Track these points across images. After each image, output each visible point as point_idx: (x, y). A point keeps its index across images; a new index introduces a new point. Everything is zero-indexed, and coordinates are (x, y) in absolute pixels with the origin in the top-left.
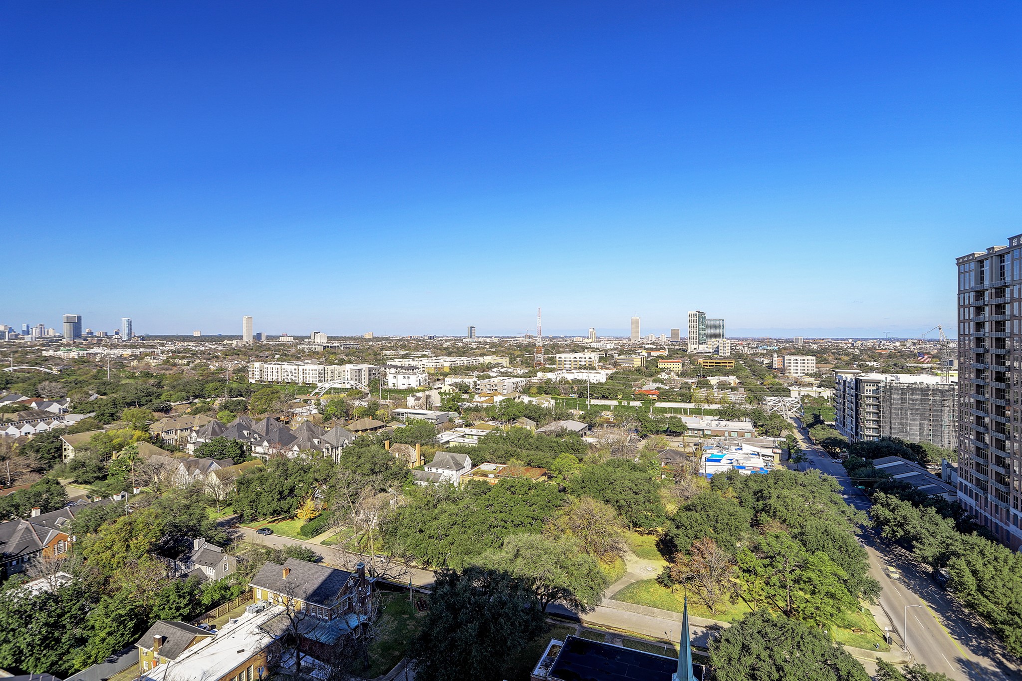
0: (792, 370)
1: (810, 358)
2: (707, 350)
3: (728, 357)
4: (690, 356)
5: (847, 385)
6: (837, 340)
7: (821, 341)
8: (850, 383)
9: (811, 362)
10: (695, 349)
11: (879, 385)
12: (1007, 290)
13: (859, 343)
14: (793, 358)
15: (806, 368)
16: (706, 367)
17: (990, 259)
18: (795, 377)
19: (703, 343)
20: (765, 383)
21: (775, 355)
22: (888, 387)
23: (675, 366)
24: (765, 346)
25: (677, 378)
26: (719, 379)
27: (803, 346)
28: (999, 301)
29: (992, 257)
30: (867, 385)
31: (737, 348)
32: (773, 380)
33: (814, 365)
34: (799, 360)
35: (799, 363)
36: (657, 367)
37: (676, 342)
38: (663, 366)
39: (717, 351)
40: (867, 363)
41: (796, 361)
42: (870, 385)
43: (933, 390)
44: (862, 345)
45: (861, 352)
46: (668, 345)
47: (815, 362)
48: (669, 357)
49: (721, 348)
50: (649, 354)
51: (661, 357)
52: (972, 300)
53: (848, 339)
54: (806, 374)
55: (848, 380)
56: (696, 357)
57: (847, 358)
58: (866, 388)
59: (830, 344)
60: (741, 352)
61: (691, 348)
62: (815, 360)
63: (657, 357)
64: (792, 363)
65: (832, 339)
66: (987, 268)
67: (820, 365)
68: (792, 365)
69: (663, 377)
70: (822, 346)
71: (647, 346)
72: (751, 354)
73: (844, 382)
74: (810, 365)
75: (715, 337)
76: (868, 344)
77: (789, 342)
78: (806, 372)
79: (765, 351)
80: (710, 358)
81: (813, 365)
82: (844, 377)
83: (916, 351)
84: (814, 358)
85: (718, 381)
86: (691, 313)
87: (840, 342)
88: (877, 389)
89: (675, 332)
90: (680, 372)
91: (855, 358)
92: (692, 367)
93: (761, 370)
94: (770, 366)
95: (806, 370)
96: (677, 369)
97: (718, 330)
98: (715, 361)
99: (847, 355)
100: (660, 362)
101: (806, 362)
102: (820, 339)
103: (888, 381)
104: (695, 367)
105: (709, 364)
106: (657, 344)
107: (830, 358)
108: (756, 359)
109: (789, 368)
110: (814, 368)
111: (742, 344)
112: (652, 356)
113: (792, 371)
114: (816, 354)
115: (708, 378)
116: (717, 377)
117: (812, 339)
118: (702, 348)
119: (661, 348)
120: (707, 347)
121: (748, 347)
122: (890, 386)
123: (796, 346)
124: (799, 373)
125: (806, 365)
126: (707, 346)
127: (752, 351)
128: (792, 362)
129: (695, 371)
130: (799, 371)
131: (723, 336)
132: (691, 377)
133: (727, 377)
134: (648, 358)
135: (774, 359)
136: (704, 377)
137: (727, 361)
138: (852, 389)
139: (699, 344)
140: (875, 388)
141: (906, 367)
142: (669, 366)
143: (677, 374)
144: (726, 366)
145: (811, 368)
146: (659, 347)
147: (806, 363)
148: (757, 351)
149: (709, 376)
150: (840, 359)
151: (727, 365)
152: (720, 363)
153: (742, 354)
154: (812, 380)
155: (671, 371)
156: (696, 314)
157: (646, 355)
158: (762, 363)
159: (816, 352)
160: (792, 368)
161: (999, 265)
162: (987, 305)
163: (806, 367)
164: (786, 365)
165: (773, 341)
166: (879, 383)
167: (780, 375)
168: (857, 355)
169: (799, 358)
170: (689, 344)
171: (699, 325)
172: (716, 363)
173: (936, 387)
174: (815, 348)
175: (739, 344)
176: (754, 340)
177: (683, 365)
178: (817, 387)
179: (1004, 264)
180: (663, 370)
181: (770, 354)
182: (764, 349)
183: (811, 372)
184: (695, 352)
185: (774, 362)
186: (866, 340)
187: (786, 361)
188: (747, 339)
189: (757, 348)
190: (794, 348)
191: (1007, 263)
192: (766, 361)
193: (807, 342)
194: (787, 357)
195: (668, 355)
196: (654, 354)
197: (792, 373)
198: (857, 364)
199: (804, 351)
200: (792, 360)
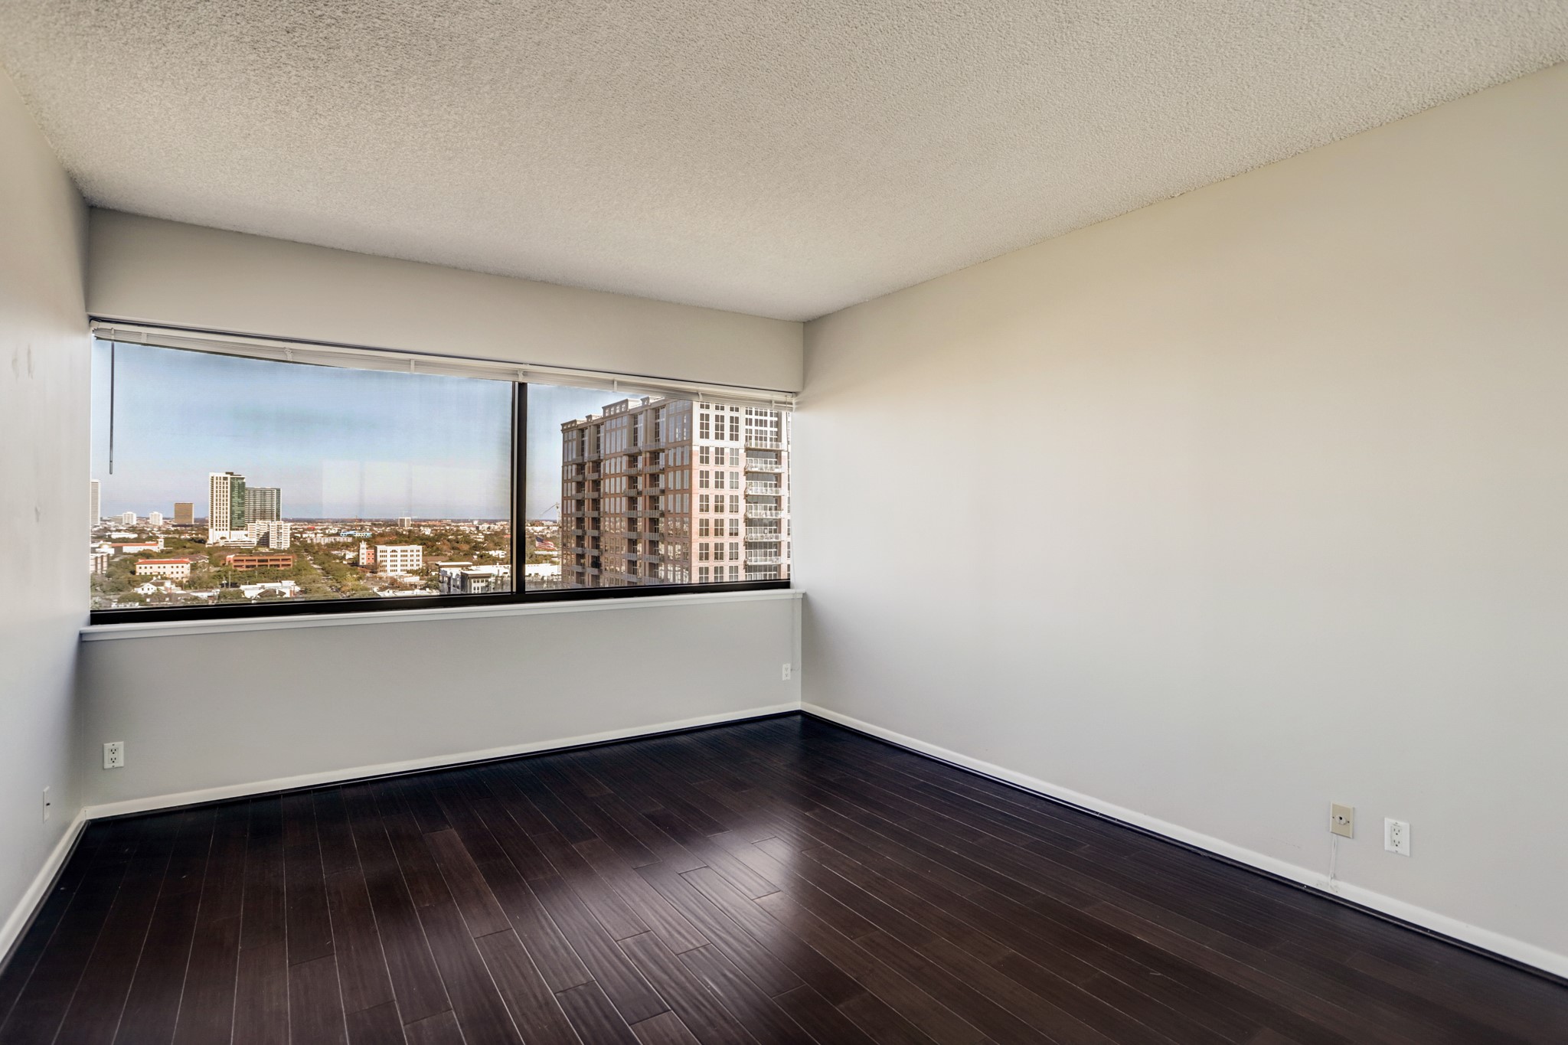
0: (388, 566)
1: (415, 547)
2: (247, 539)
3: (284, 551)
4: (210, 552)
5: (452, 581)
6: (459, 521)
7: (437, 523)
8: (455, 580)
9: (415, 553)
10: (222, 538)
11: (490, 580)
12: (662, 455)
13: (486, 526)
14: (389, 548)
15: (409, 563)
16: (239, 569)
17: (644, 413)
18: (391, 578)
19: (241, 527)
20: (343, 589)
21: (363, 545)
22: (499, 582)
23: (175, 570)
24: (351, 532)
25: (179, 591)
26: (263, 587)
27: (410, 531)
28: (654, 469)
29: (647, 410)
30: (475, 582)
31: (304, 536)
32: (357, 583)
33: (421, 558)
34: (399, 551)
35: (399, 556)
36: (133, 573)
37: (185, 526)
38: (148, 571)
39: (264, 541)
40: (491, 553)
41: (394, 554)
42: (478, 582)
43: (548, 582)
44: (489, 528)
45: (486, 537)
46: (167, 532)
47: (421, 553)
48: (163, 554)
49: (273, 536)
50: (119, 550)
51: (147, 555)
52: (624, 467)
53: (472, 521)
54: (408, 572)
55: (454, 577)
56: (224, 553)
57: (466, 547)
58: (474, 585)
59: (448, 528)
60: (309, 542)
61: (214, 536)
62: (421, 550)
63: (136, 555)
64: (389, 556)
65: (453, 521)
66: (641, 425)
67: (429, 558)
68: (389, 559)
69: (146, 591)
70: (436, 530)
71: (115, 536)
72: (327, 545)
73: (449, 578)
74: (415, 558)
75: (263, 518)
76: (496, 527)
77: (391, 525)
78: (409, 568)
79: (350, 540)
80: (250, 552)
81: (418, 558)
82: (448, 573)
83: (548, 536)
84: (420, 548)
85: (262, 590)
86: (216, 475)
87: (462, 524)
88: (487, 586)
89: (183, 509)
90: (185, 580)
91: (477, 547)
92: (213, 569)
93: (338, 570)
94: (355, 563)
95: (409, 565)
96: (180, 576)
97: (268, 507)
98: (257, 558)
99: (468, 542)
100: (140, 564)
101: (409, 554)
102: (436, 520)
103: (500, 575)
104: (218, 569)
105: (245, 564)
106: (142, 531)
107: (445, 547)
108: (335, 552)
109: (384, 563)
110: (421, 563)
111: (314, 529)
112: (125, 554)
113: (389, 568)
114: (426, 542)
115: (242, 587)
116: (259, 585)
117: (425, 521)
118: (237, 537)
119: (150, 539)
120: (246, 535)
121: (325, 534)
122: (502, 581)
123: (400, 530)
124: (399, 570)
125: (409, 558)
126: (246, 532)
127: (327, 540)
128: (389, 554)
129: (218, 576)
130: (399, 568)
131: (278, 516)
132: (209, 588)
133: (279, 584)
134: (114, 557)
135: (361, 551)
136: (234, 585)
137: (280, 558)
138: (458, 587)
139: (231, 529)
140: (484, 584)
141: (534, 556)
142: (162, 571)
143: (180, 585)
144: (278, 566)
145: (415, 563)
146: (144, 536)
147: (409, 556)
148: (338, 539)
149: (245, 584)
150: (458, 549)
151: (281, 563)
152: (267, 561)
153: (312, 545)
154: (415, 579)
155: (166, 579)
156: (225, 479)
157: (112, 552)
158: (343, 558)
159: (427, 539)
160: (389, 564)
161: (654, 422)
162: (641, 475)
163: (409, 561)
164: (379, 559)
165: (367, 523)
166: (489, 577)
167: (369, 575)
168: (480, 543)
169: (398, 548)
170: (210, 530)
171: (232, 497)
172: (259, 561)
173: (551, 578)
174: (427, 533)
175: (309, 529)
176: (335, 522)
177: (194, 568)
178: (421, 589)
179: (658, 421)
180: (147, 579)
181: (355, 544)
182: (350, 536)
183: (415, 568)
184: (222, 543)
185: (361, 556)
186: (494, 522)
187: (379, 554)
188: (322, 521)
189: (338, 534)
190: (397, 533)
191: (662, 420)
192: (350, 555)
193: (417, 524)
194: (380, 548)
195: (162, 551)
196: (128, 549)
197: (389, 571)
198: (478, 555)
199: (410, 538)
200: (389, 551)
